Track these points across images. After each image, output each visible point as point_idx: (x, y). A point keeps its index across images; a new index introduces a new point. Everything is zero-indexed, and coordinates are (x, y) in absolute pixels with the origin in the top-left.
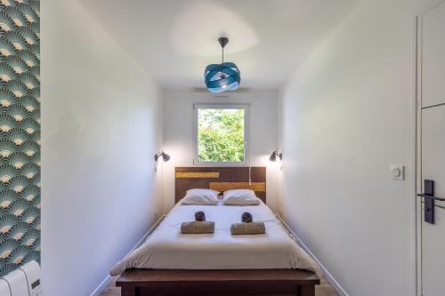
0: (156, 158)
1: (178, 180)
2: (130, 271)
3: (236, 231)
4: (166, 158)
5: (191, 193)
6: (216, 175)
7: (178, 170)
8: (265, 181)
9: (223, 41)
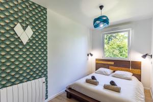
0: (88, 55)
1: (97, 64)
2: (70, 89)
3: (106, 87)
4: (91, 55)
5: (101, 69)
6: (113, 63)
7: (97, 60)
8: (140, 69)
9: (101, 7)
